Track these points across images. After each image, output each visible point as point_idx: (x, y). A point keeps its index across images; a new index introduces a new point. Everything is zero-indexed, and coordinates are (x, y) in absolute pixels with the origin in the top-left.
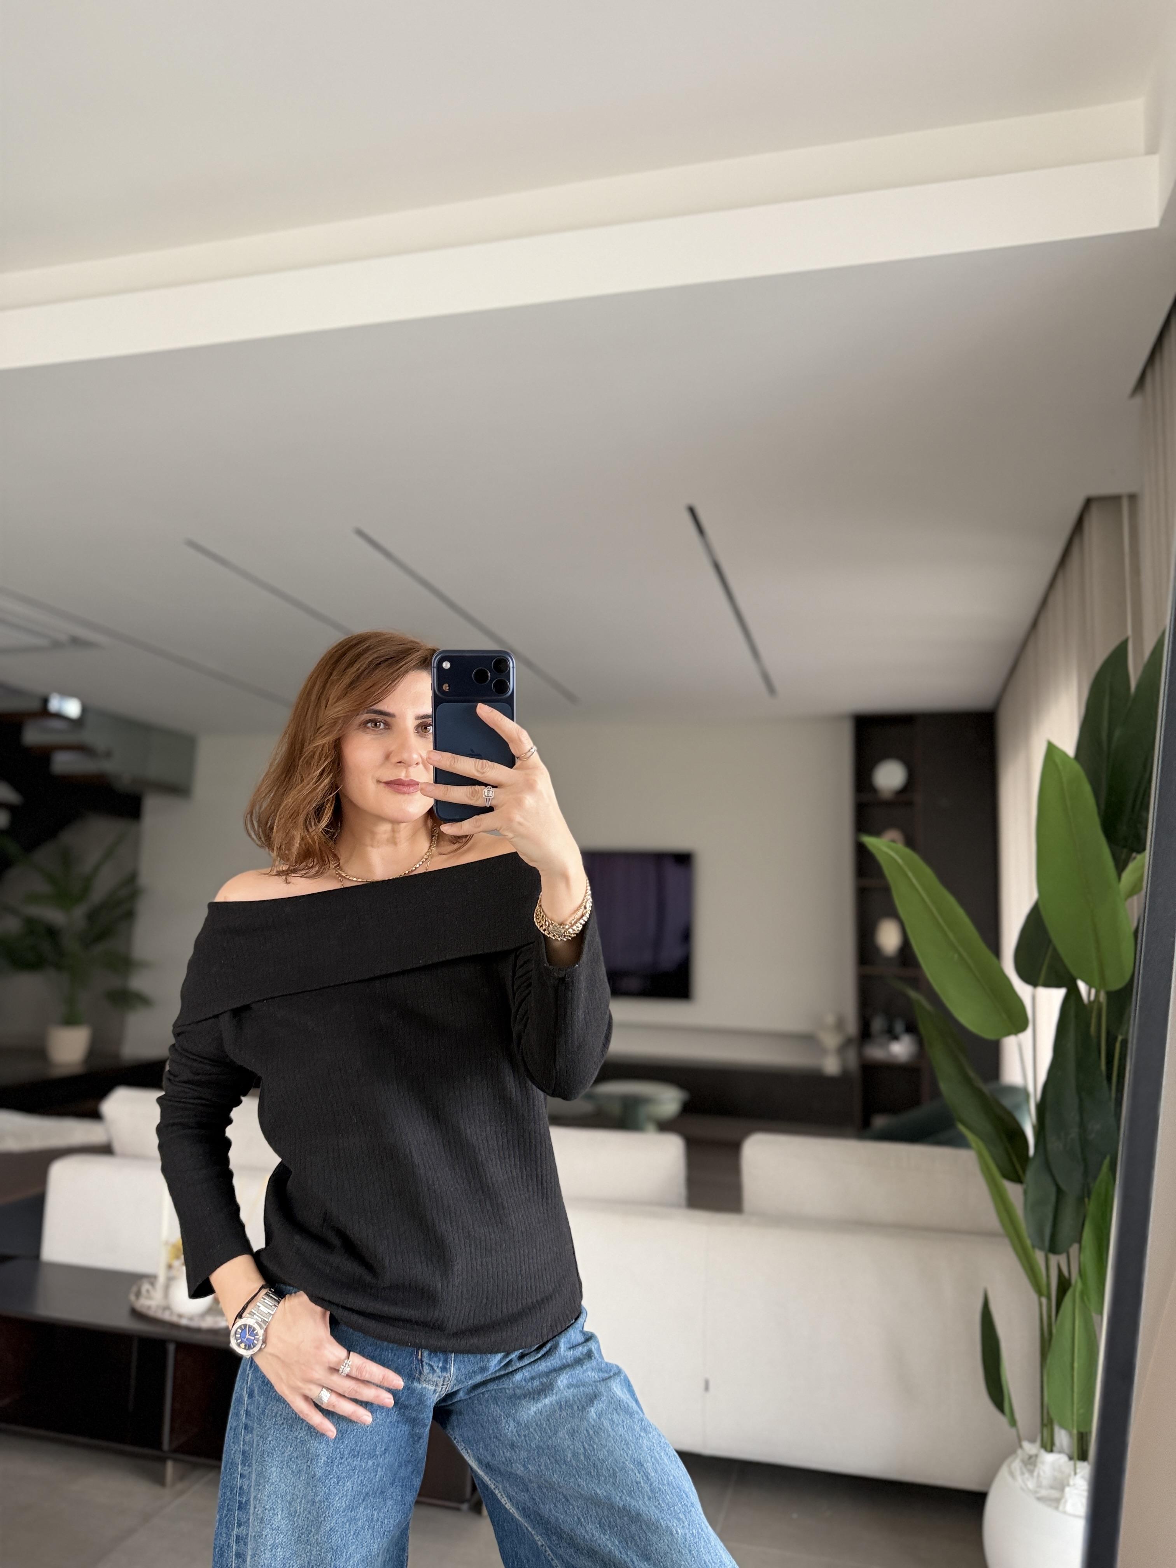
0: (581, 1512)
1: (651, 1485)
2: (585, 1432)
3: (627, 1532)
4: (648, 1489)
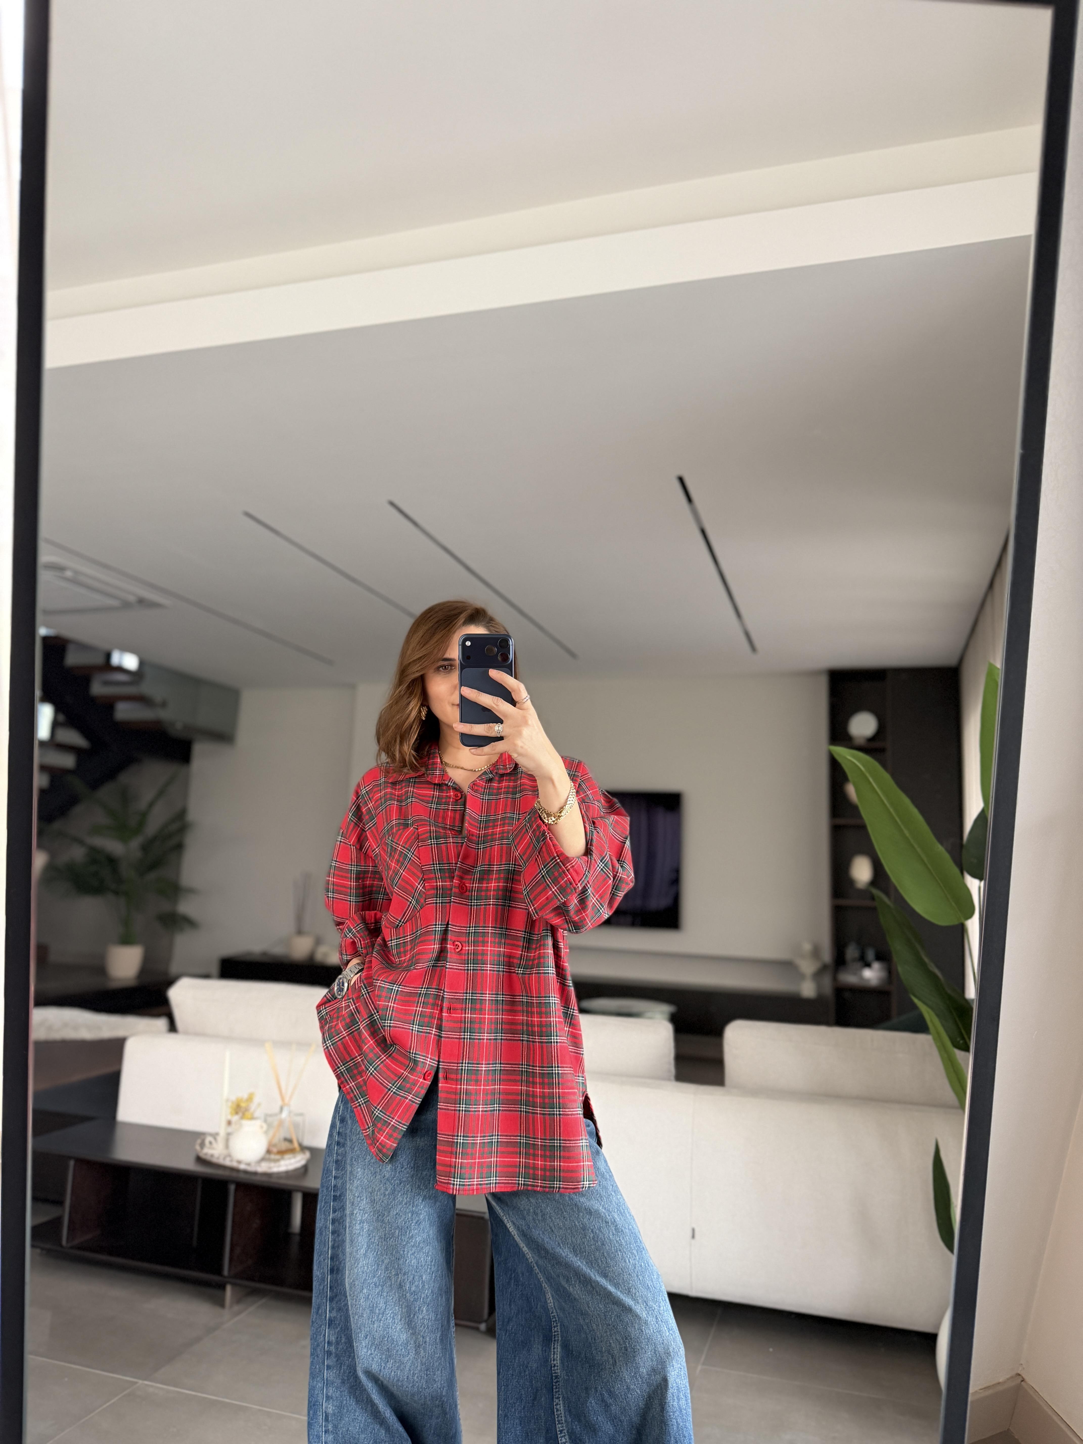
0: (561, 1239)
1: (616, 1226)
3: (593, 1256)
4: (613, 1229)
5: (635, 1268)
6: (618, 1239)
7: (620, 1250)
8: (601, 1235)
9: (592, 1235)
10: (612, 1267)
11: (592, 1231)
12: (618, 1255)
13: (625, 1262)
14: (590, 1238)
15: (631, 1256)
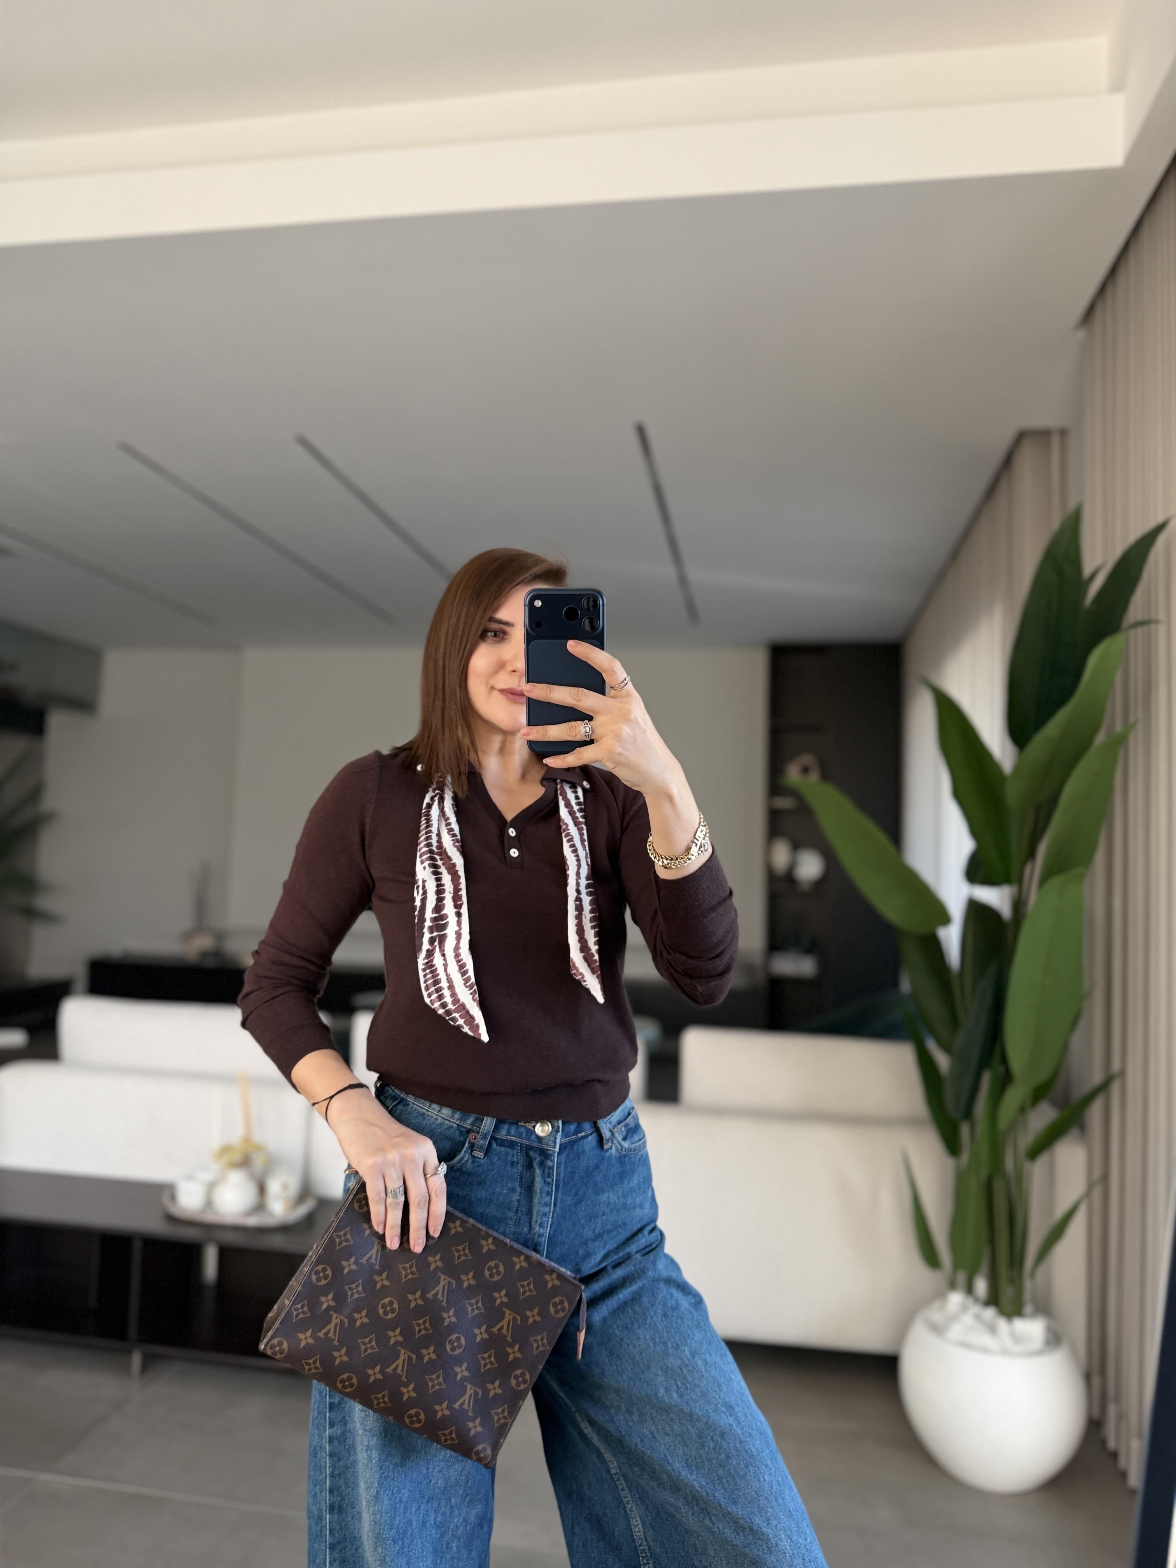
2: (679, 1370)
5: (772, 1488)
6: (748, 1447)
7: (751, 1464)
8: (725, 1446)
9: (712, 1446)
10: (742, 1489)
11: (712, 1439)
12: (749, 1471)
13: (759, 1481)
14: (709, 1448)
15: (766, 1470)
